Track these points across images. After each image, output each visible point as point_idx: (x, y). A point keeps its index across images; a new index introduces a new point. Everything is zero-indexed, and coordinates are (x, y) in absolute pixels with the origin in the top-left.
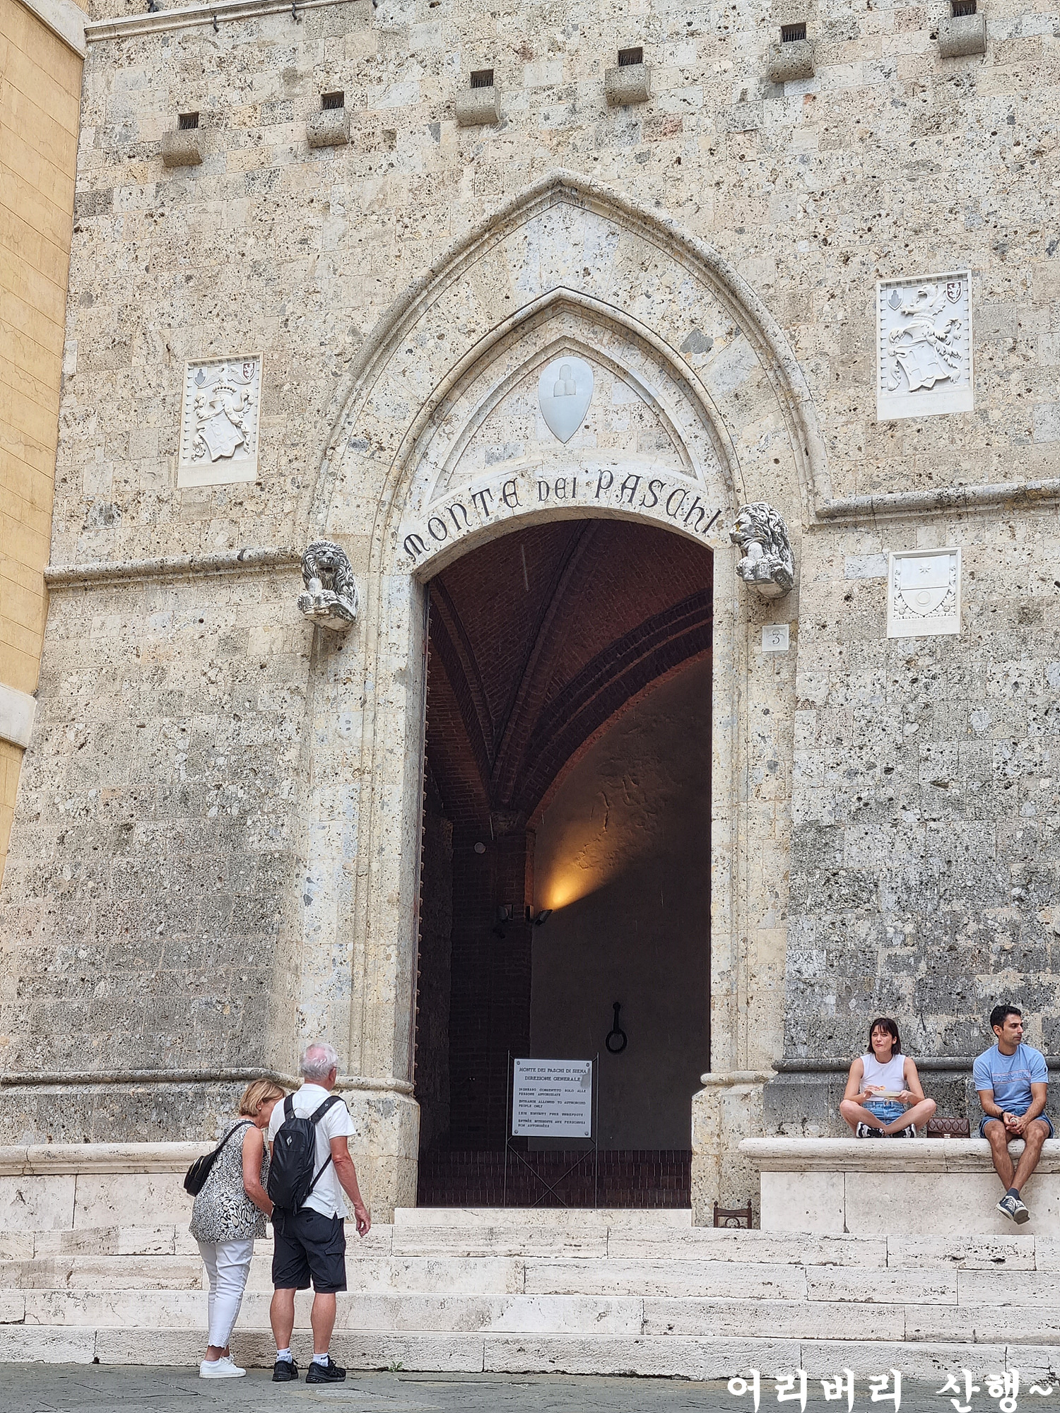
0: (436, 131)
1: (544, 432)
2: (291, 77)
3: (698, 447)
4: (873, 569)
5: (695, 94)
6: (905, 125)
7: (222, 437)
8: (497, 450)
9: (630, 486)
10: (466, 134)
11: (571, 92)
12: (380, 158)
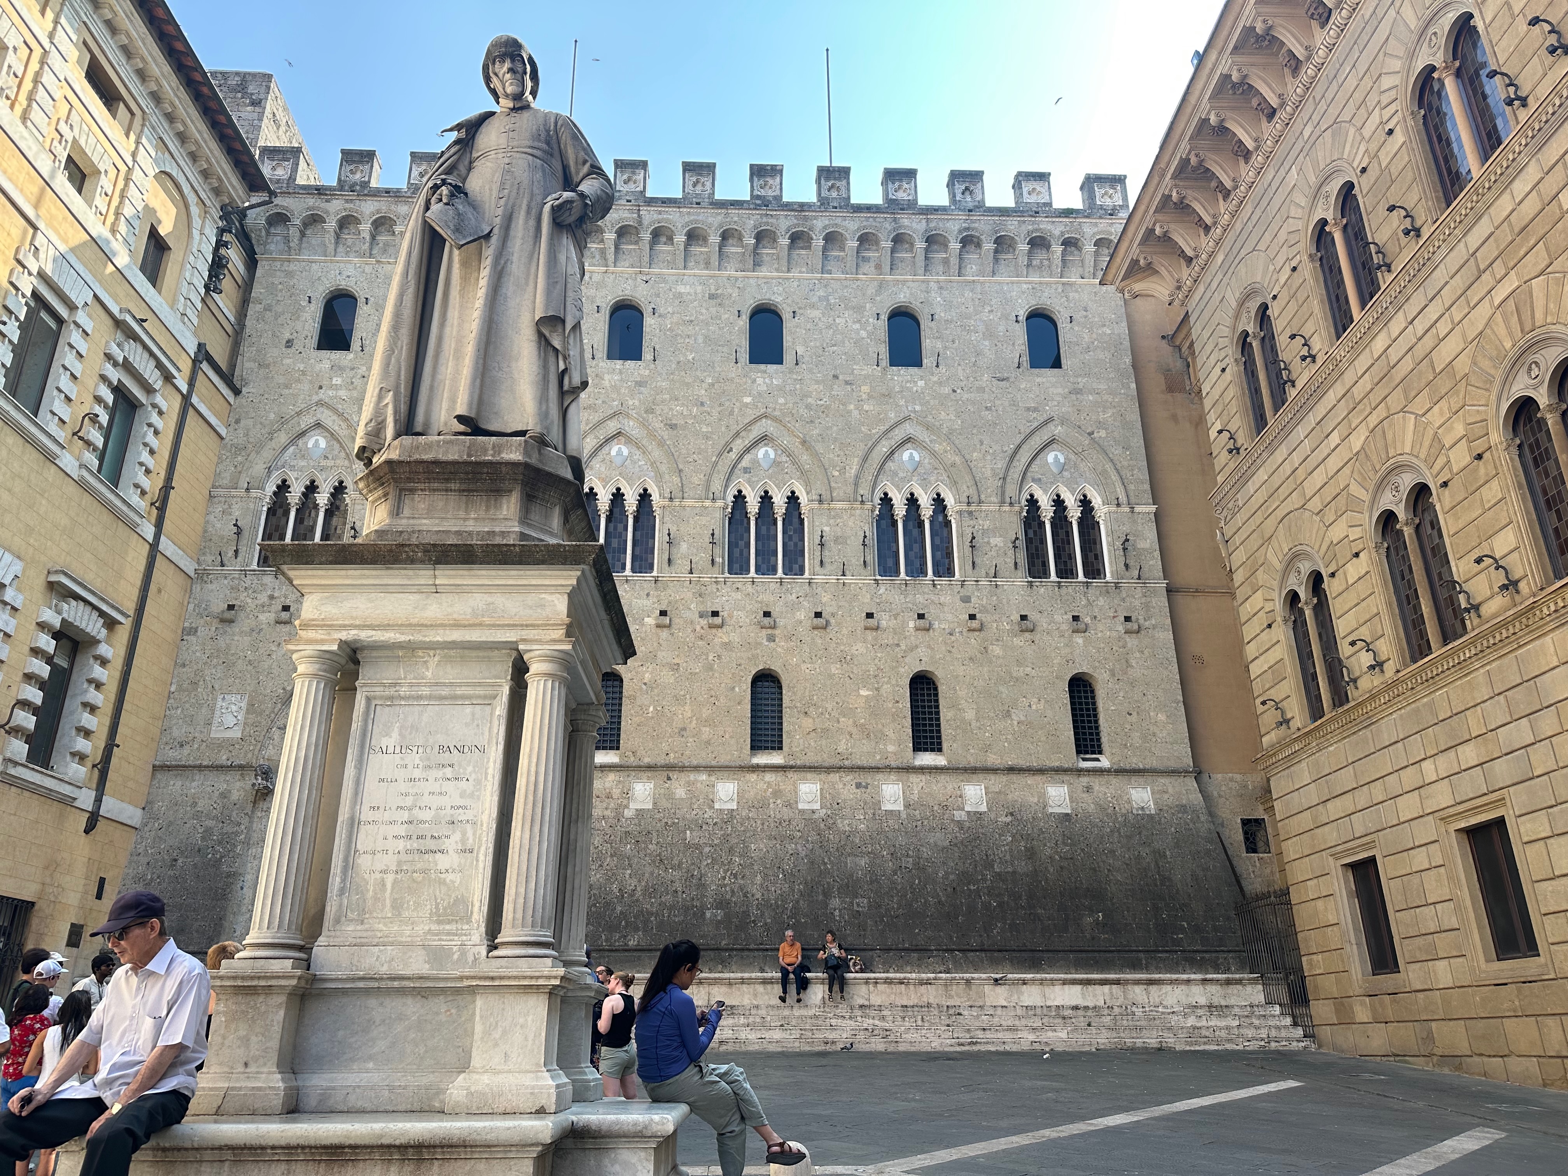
2: (272, 597)
7: (230, 721)
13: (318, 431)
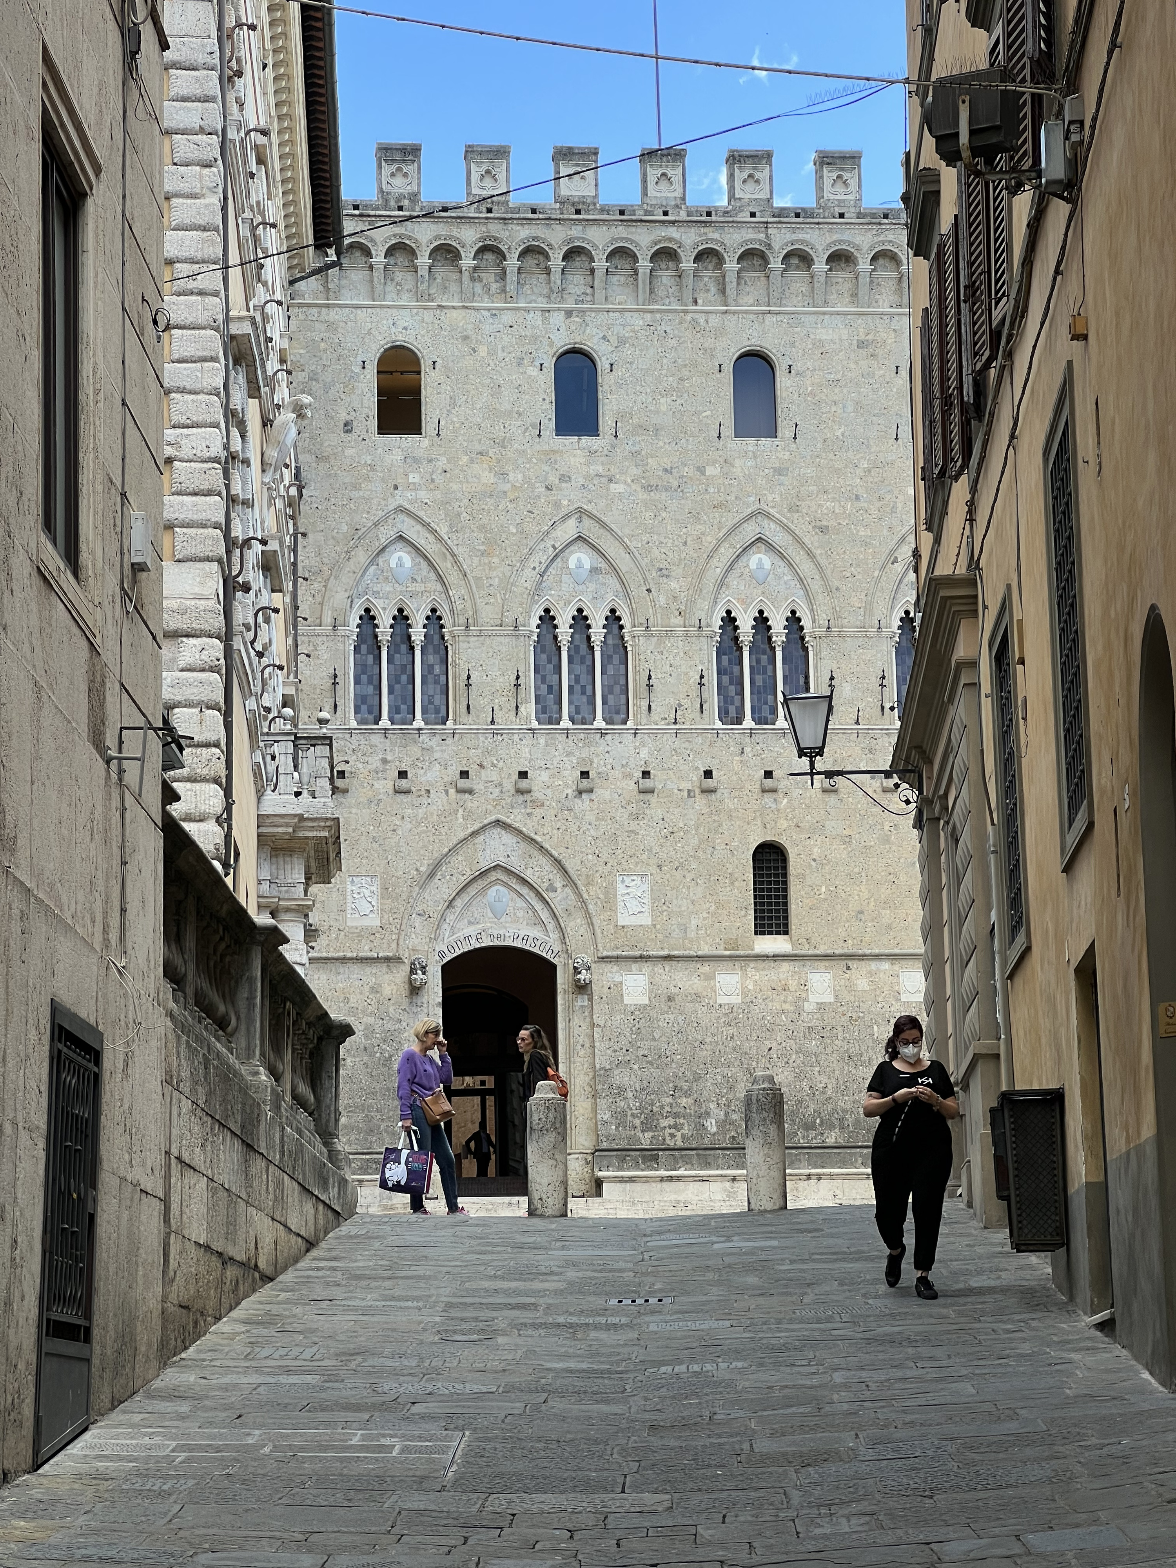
0: (447, 792)
1: (490, 915)
2: (385, 761)
3: (551, 926)
4: (617, 978)
5: (549, 792)
6: (626, 816)
7: (365, 908)
8: (472, 920)
9: (525, 939)
10: (459, 795)
11: (501, 785)
12: (425, 800)
13: (399, 545)
